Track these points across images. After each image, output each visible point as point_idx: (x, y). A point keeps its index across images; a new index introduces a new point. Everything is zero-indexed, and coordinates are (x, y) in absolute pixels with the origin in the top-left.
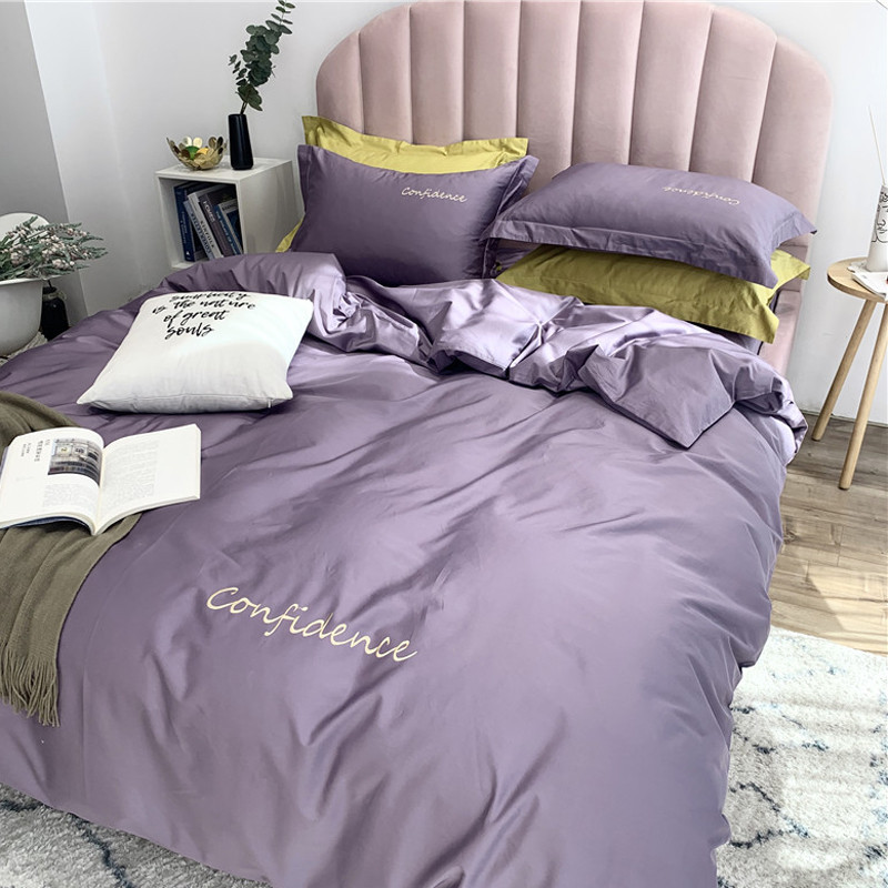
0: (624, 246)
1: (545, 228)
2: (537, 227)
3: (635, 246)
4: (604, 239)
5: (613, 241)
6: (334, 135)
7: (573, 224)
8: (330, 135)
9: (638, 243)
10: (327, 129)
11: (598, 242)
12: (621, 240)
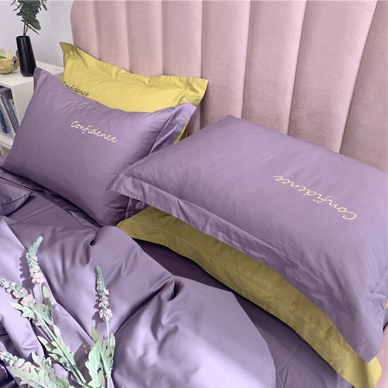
0: (220, 234)
1: (157, 193)
2: (150, 189)
3: (230, 237)
4: (203, 220)
5: (211, 225)
6: (79, 59)
7: (181, 197)
8: (77, 58)
9: (233, 236)
10: (75, 53)
11: (198, 221)
12: (218, 227)
